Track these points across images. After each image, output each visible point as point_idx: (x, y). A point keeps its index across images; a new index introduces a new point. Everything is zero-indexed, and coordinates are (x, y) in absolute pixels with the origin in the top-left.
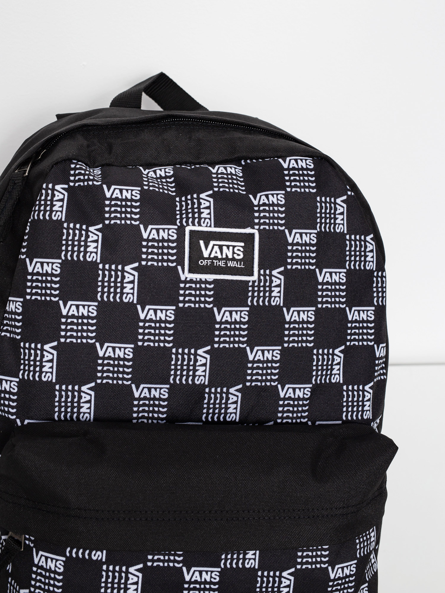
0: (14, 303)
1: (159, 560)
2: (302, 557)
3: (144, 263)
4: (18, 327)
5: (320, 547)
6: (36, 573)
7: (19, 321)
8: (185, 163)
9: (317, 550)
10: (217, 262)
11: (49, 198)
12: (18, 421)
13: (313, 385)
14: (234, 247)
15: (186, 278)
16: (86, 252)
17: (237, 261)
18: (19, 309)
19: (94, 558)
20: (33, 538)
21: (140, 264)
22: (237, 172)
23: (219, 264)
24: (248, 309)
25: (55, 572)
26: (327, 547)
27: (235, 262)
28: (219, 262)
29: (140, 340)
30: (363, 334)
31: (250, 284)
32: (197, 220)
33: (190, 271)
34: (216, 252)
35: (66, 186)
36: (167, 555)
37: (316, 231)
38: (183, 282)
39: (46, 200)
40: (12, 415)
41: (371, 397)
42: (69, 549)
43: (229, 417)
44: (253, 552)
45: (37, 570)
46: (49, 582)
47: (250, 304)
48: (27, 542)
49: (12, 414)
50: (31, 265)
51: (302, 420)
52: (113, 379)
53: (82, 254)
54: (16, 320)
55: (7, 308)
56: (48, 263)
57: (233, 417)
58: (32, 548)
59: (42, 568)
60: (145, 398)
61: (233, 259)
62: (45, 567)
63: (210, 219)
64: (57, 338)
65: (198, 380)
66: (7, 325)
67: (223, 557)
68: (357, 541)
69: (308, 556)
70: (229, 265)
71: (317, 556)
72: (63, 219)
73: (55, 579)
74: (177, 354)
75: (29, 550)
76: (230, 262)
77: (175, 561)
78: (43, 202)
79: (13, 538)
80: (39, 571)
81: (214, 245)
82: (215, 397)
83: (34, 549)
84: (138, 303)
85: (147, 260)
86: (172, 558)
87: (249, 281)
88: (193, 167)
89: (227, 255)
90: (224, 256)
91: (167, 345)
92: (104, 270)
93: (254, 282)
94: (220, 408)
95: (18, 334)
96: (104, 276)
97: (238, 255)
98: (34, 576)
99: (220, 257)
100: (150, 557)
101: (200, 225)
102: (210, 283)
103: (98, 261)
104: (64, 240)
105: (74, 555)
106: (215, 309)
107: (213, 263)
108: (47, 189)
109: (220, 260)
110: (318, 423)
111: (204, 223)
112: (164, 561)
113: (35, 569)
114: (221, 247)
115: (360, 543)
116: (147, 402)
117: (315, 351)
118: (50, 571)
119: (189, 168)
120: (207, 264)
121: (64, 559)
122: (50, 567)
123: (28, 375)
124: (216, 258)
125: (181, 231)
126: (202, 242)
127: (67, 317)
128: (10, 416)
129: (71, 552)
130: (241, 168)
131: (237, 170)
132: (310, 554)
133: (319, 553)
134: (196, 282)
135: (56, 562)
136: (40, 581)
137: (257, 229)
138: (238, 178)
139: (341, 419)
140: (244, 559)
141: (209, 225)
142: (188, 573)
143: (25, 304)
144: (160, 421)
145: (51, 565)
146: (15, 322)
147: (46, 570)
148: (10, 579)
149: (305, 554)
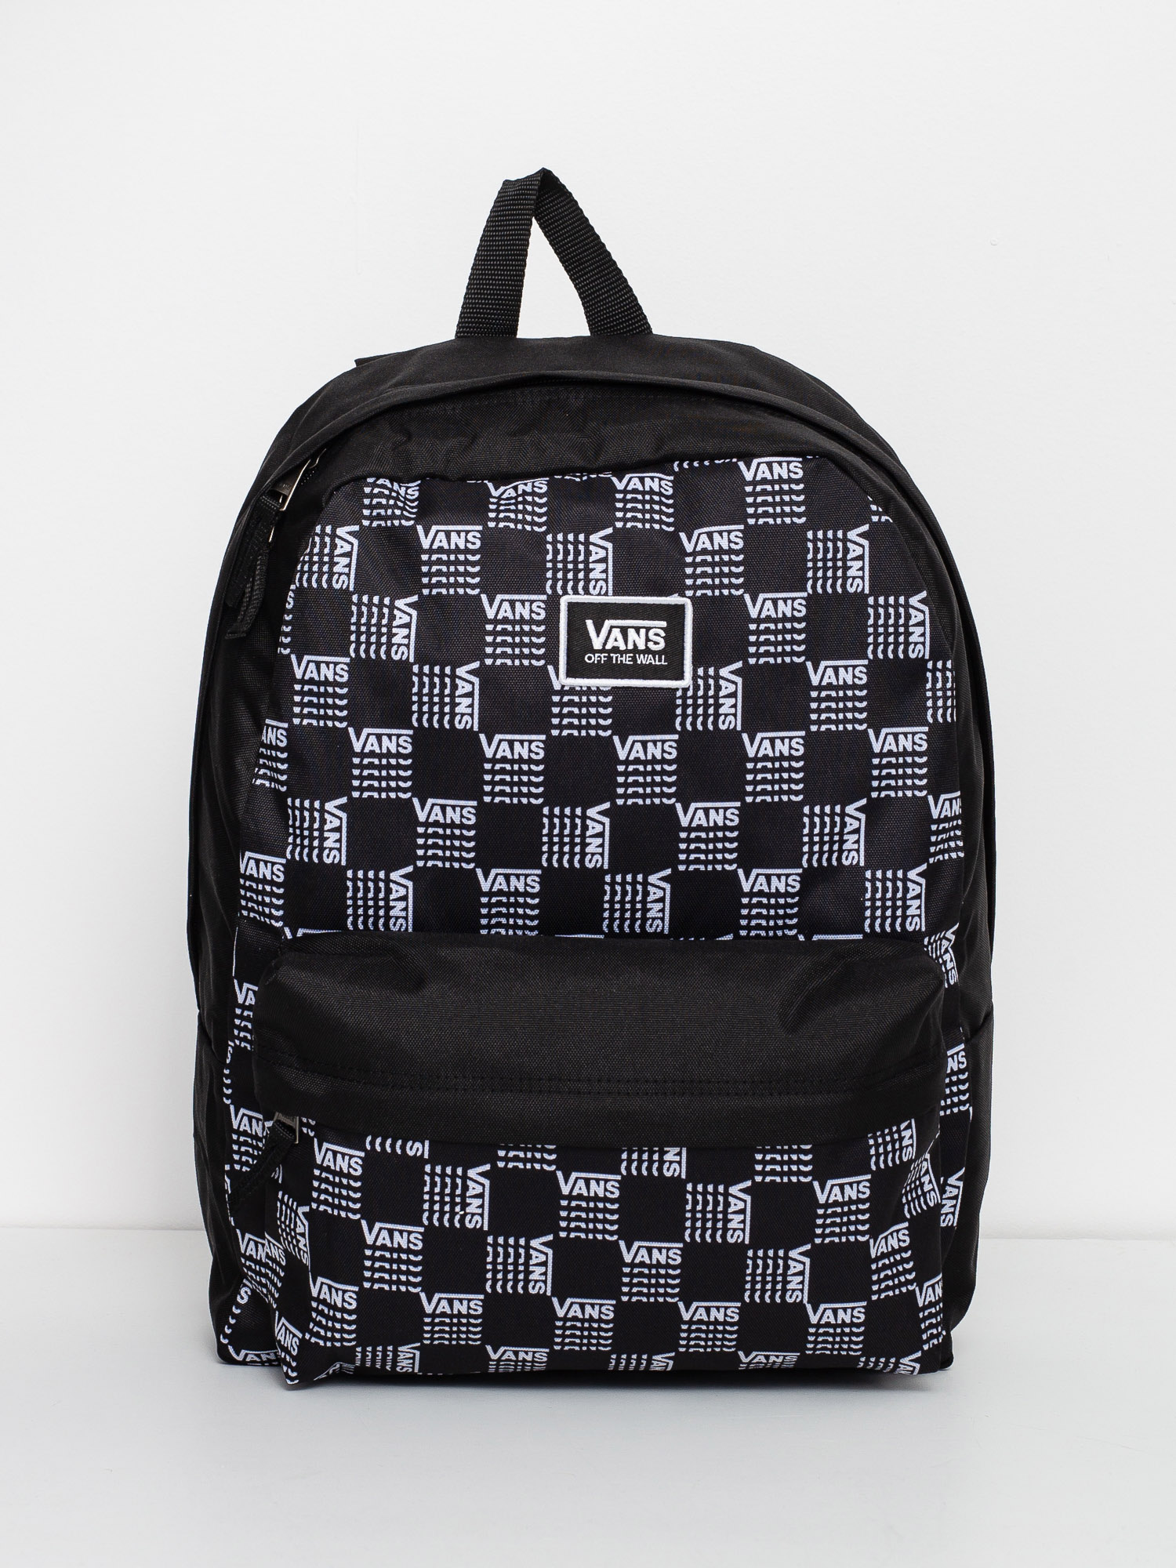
0: (275, 729)
1: (516, 1159)
2: (764, 1162)
3: (489, 662)
4: (282, 772)
5: (795, 1147)
6: (319, 1179)
7: (283, 761)
8: (572, 470)
9: (790, 1151)
10: (617, 658)
11: (327, 551)
12: (287, 931)
13: (804, 869)
14: (648, 629)
15: (563, 686)
16: (390, 645)
17: (654, 653)
18: (282, 741)
19: (411, 1153)
20: (313, 1123)
21: (483, 663)
22: (664, 486)
23: (621, 661)
24: (676, 737)
25: (349, 1176)
26: (808, 1147)
27: (650, 656)
28: (622, 657)
29: (487, 794)
30: (905, 776)
31: (679, 693)
32: (581, 584)
33: (569, 674)
34: (616, 640)
35: (356, 528)
36: (530, 1150)
37: (805, 594)
38: (557, 693)
39: (321, 554)
40: (277, 921)
41: (924, 892)
42: (369, 1138)
43: (651, 926)
44: (677, 1150)
45: (321, 1174)
46: (340, 1192)
47: (679, 728)
48: (305, 1130)
49: (277, 919)
50: (299, 665)
51: (787, 932)
52: (444, 859)
53: (384, 648)
54: (277, 759)
55: (264, 738)
56: (328, 664)
57: (658, 926)
58: (312, 1138)
59: (328, 1169)
60: (500, 893)
61: (647, 651)
62: (333, 1168)
63: (606, 581)
64: (347, 790)
65: (590, 861)
66: (264, 766)
67: (624, 1156)
68: (871, 1142)
69: (773, 1161)
70: (639, 662)
71: (790, 1162)
72: (351, 589)
73: (349, 1187)
74: (551, 816)
75: (307, 1141)
76: (642, 656)
77: (543, 1161)
78: (316, 558)
79: (284, 1124)
80: (324, 1175)
81: (612, 627)
82: (622, 891)
83: (316, 1140)
84: (481, 730)
85: (494, 656)
86: (538, 1156)
87: (677, 689)
88: (585, 478)
89: (635, 645)
90: (630, 647)
91: (533, 801)
92: (421, 675)
93: (685, 690)
94: (634, 911)
95: (282, 783)
96: (422, 685)
97: (656, 643)
98: (316, 1184)
99: (622, 647)
100: (502, 1153)
101: (587, 592)
102: (605, 694)
103: (412, 660)
104: (354, 624)
105: (378, 1149)
106: (616, 739)
107: (610, 658)
108: (323, 534)
109: (622, 653)
110: (815, 938)
111: (594, 588)
112: (525, 1161)
113: (317, 1172)
114: (624, 631)
115: (877, 1145)
116: (504, 900)
117: (806, 810)
118: (341, 1174)
119: (578, 480)
120: (599, 661)
121: (362, 1154)
122: (341, 1168)
123: (301, 854)
124: (615, 650)
125: (552, 605)
126: (589, 623)
127: (362, 755)
128: (273, 922)
129: (372, 1143)
130: (672, 478)
131: (663, 483)
132: (778, 1157)
133: (794, 1157)
134: (580, 693)
135: (350, 1160)
136: (326, 1191)
137: (689, 597)
138: (663, 499)
139: (861, 931)
140: (662, 1162)
141: (603, 592)
142: (566, 1182)
143: (291, 732)
144: (527, 932)
145: (342, 1164)
146: (276, 762)
147: (334, 1173)
148: (280, 1194)
149: (768, 1157)
